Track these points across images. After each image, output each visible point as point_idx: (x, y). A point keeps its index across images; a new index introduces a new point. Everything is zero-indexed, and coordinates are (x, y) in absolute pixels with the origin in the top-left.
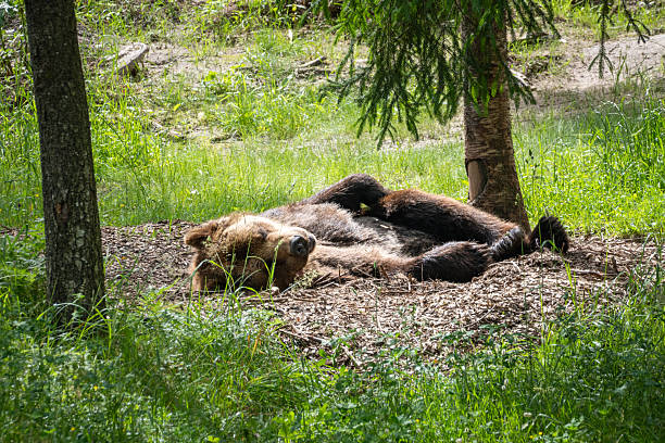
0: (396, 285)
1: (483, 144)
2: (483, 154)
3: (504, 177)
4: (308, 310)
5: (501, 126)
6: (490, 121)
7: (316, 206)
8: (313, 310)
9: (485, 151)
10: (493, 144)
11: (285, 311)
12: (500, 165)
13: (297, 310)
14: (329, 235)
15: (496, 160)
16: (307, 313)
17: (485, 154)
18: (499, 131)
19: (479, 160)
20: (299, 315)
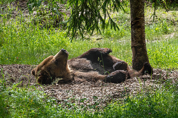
0: (97, 84)
1: (136, 42)
2: (136, 45)
3: (142, 52)
4: (64, 91)
5: (142, 36)
6: (138, 35)
7: (79, 59)
8: (65, 91)
9: (136, 44)
10: (139, 42)
11: (57, 91)
12: (141, 49)
13: (61, 91)
14: (83, 68)
15: (140, 47)
16: (63, 92)
17: (137, 45)
18: (141, 38)
19: (135, 47)
20: (61, 92)
